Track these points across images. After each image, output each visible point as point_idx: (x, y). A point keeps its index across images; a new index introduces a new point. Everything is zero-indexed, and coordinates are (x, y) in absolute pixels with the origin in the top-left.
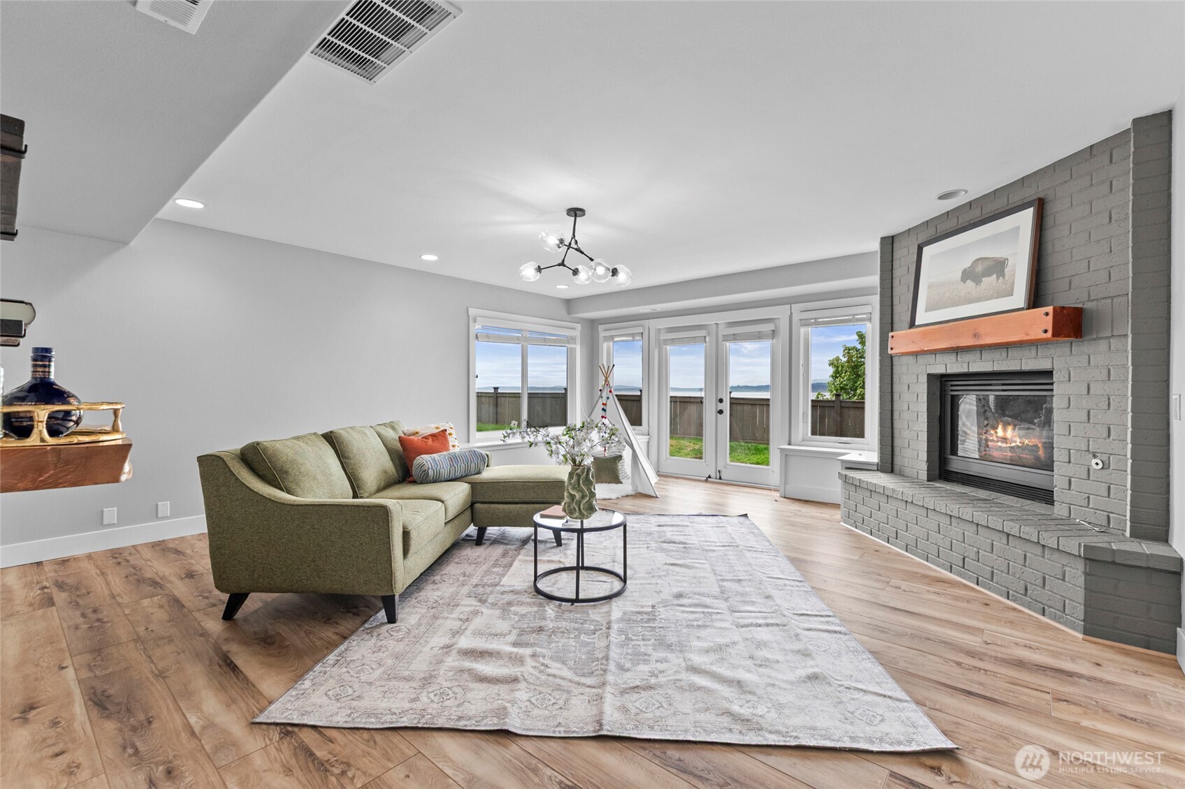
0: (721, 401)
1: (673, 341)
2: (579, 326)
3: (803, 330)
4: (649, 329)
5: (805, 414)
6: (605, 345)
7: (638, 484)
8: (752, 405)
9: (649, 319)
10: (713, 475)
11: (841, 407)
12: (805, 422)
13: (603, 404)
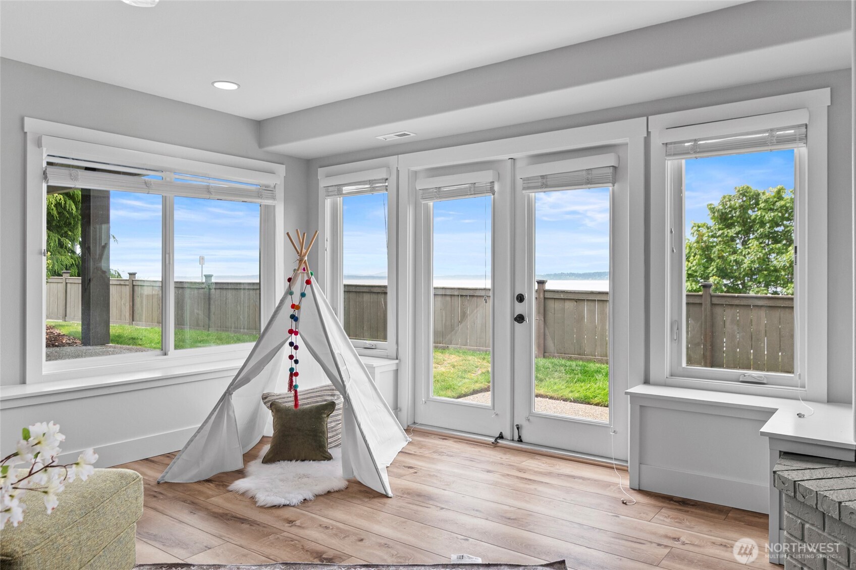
0: (521, 298)
1: (438, 193)
2: (281, 169)
3: (670, 164)
4: (398, 171)
5: (675, 325)
6: (328, 202)
7: (354, 468)
8: (577, 300)
9: (398, 154)
10: (507, 434)
11: (713, 305)
12: (676, 339)
13: (293, 306)
